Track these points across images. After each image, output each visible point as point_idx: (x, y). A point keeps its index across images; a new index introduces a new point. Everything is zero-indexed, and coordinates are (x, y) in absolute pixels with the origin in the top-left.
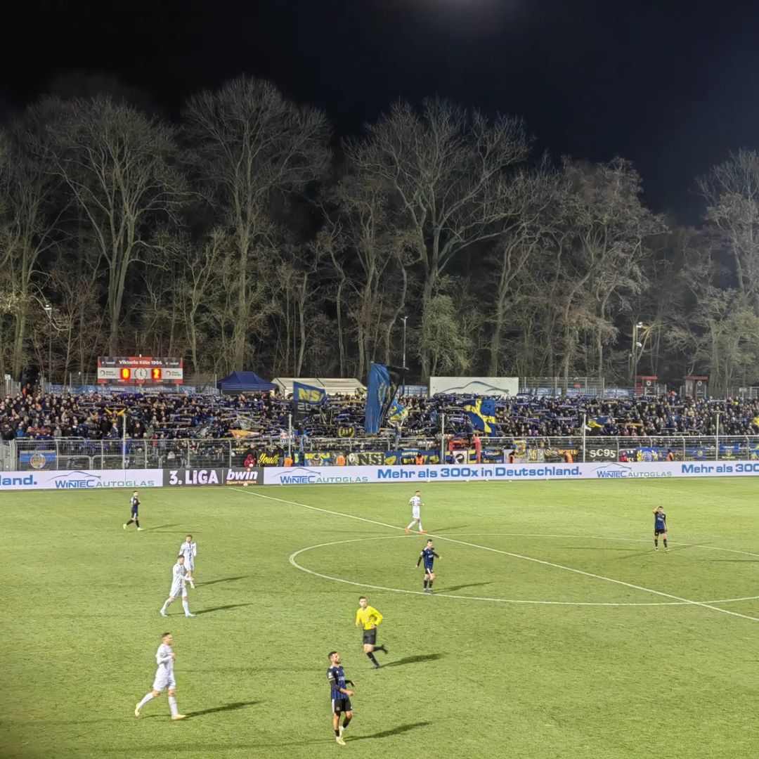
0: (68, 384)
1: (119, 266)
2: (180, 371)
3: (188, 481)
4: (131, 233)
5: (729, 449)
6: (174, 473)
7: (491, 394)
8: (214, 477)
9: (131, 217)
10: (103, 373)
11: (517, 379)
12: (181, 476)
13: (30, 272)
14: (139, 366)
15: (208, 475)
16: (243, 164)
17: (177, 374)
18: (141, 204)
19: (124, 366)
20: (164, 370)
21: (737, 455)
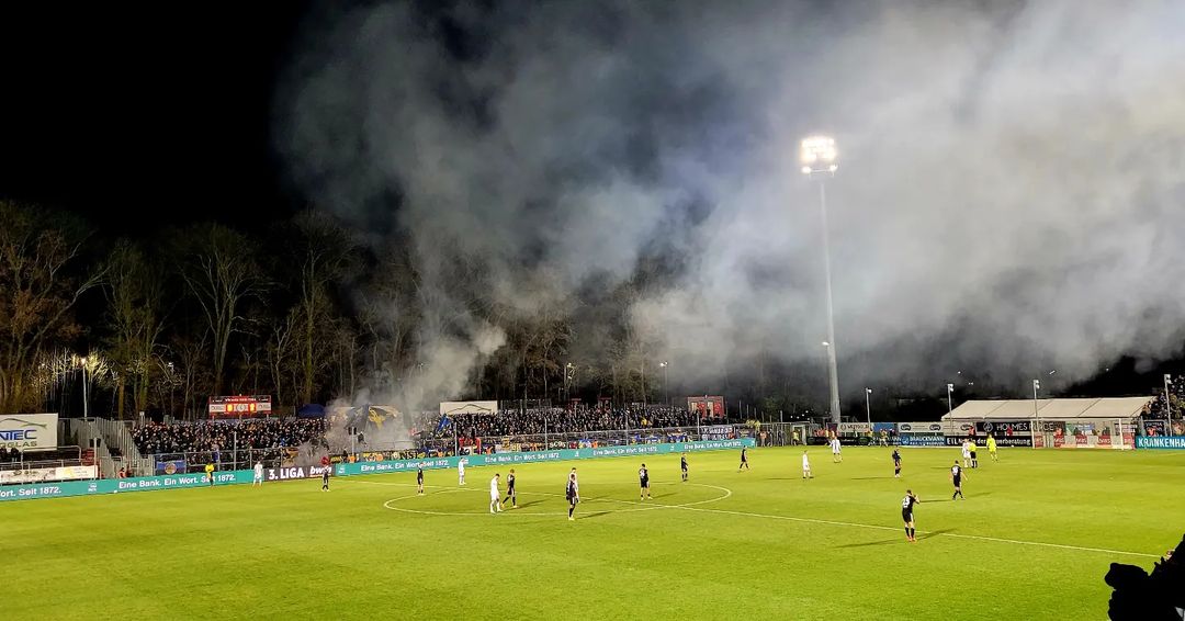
0: (187, 419)
1: (222, 335)
2: (269, 404)
3: (282, 477)
4: (231, 312)
5: (634, 438)
6: (272, 471)
7: (480, 412)
8: (301, 473)
9: (231, 299)
10: (213, 408)
11: (496, 402)
12: (277, 473)
13: (153, 345)
14: (239, 402)
15: (297, 471)
16: (309, 265)
17: (266, 406)
18: (238, 293)
19: (229, 403)
20: (258, 404)
21: (639, 442)
